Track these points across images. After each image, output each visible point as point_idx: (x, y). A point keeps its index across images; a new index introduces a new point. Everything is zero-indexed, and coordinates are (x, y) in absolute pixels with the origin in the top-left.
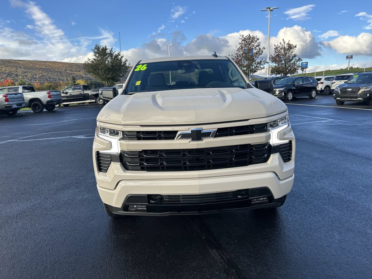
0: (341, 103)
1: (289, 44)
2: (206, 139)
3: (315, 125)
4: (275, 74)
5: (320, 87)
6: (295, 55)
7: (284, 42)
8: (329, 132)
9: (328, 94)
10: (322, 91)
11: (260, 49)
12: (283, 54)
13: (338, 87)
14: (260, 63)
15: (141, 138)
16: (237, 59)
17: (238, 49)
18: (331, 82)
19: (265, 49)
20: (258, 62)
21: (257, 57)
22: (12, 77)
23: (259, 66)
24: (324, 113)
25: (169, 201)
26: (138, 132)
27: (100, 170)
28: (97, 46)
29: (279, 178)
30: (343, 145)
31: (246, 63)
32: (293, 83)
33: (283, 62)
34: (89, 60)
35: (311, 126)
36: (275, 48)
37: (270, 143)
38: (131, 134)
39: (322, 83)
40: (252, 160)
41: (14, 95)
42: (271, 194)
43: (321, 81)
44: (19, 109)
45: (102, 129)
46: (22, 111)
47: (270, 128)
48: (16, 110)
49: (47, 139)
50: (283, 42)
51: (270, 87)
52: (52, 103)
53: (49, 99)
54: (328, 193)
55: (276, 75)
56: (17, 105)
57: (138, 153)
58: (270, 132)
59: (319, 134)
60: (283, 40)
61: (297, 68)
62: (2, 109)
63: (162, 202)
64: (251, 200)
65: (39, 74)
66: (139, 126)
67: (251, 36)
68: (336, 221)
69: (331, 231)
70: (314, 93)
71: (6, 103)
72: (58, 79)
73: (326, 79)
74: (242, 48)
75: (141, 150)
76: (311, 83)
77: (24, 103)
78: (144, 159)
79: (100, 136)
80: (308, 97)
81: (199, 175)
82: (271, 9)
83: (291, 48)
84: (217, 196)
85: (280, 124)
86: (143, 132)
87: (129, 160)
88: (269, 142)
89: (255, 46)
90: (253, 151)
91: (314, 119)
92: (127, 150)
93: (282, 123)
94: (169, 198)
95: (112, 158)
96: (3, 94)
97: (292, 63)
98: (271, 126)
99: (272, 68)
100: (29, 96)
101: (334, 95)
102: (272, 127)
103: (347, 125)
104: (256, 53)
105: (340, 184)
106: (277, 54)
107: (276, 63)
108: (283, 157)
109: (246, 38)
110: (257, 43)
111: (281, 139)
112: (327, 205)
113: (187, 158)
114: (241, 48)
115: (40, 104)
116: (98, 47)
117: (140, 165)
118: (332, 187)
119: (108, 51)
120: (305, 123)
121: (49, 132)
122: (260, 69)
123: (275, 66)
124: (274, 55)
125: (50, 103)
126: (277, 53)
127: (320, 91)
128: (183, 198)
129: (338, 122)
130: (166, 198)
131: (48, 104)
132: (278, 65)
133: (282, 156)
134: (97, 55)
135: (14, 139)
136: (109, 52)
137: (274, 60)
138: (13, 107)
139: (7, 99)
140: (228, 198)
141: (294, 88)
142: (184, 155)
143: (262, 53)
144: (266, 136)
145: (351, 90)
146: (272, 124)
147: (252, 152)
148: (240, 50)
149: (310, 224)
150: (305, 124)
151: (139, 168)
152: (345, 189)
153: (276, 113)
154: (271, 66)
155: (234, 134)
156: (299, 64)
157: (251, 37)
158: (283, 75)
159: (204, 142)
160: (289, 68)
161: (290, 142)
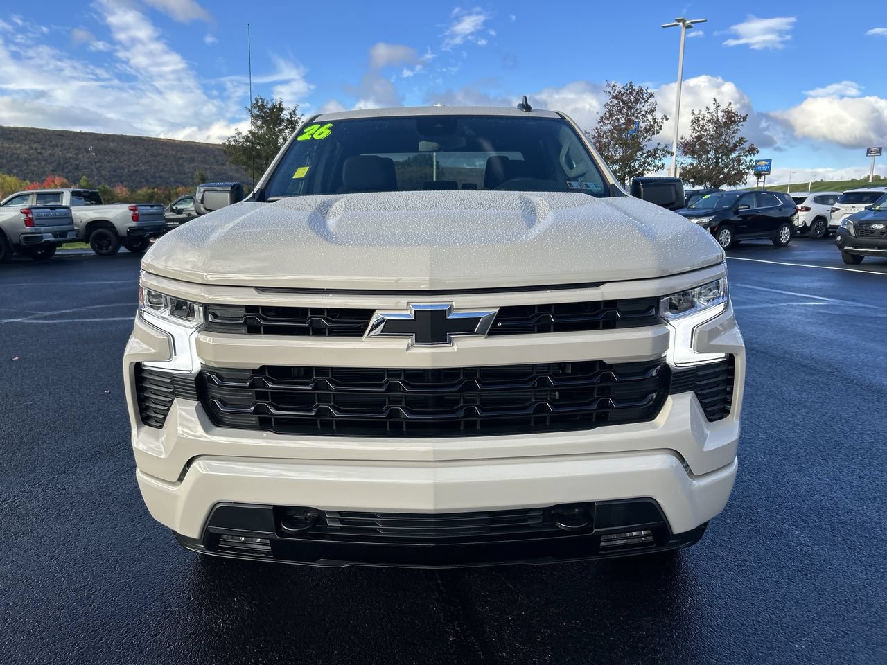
0: (855, 260)
1: (727, 111)
2: (463, 339)
3: (789, 312)
4: (689, 182)
5: (802, 219)
6: (742, 138)
7: (717, 107)
8: (826, 332)
9: (820, 236)
10: (805, 229)
11: (654, 119)
12: (712, 136)
13: (849, 218)
14: (654, 154)
15: (260, 327)
16: (597, 141)
17: (602, 118)
18: (829, 207)
19: (667, 120)
20: (649, 151)
21: (647, 138)
22: (67, 173)
23: (651, 161)
24: (812, 282)
25: (341, 529)
26: (251, 309)
27: (145, 420)
28: (260, 101)
29: (690, 470)
30: (866, 368)
31: (619, 153)
32: (734, 205)
33: (712, 155)
34: (238, 134)
35: (778, 313)
36: (692, 121)
37: (667, 361)
38: (230, 313)
39: (807, 209)
40: (606, 410)
41: (49, 210)
42: (662, 519)
43: (805, 204)
44: (59, 244)
45: (154, 297)
46: (67, 249)
47: (669, 314)
48: (52, 246)
49: (102, 319)
50: (715, 106)
51: (674, 198)
52: (140, 233)
53: (134, 224)
54: (828, 509)
55: (693, 186)
56: (55, 234)
57: (252, 374)
58: (669, 327)
59: (800, 336)
60: (715, 100)
61: (747, 171)
62: (18, 242)
63: (320, 529)
64: (598, 538)
65: (129, 166)
66: (253, 290)
67: (636, 88)
68: (857, 601)
69: (843, 637)
70: (785, 234)
71: (28, 229)
72: (172, 179)
73: (816, 200)
74: (611, 115)
75: (257, 367)
76: (780, 208)
77: (73, 230)
78: (269, 394)
79: (146, 316)
80: (771, 243)
81: (435, 452)
82: (688, 22)
83: (735, 122)
84: (492, 521)
85: (701, 302)
86: (267, 310)
87: (225, 395)
88: (663, 356)
89: (643, 113)
90: (610, 384)
91: (785, 297)
92: (216, 363)
93: (708, 301)
94: (341, 521)
95: (177, 385)
96: (21, 208)
97: (734, 160)
98: (673, 307)
99: (683, 168)
100: (85, 213)
101: (839, 238)
102: (675, 310)
103: (874, 315)
104: (645, 128)
105: (862, 483)
106: (696, 135)
107: (693, 157)
108: (705, 406)
109: (623, 91)
110: (649, 104)
111: (700, 350)
112: (828, 546)
113: (402, 396)
114: (608, 115)
115: (112, 235)
116: (263, 105)
117: (255, 412)
118: (842, 488)
119: (285, 114)
120: (762, 306)
121: (113, 302)
122: (653, 170)
123: (692, 164)
124: (691, 136)
125: (136, 234)
126: (698, 134)
127: (801, 229)
128: (384, 523)
129: (848, 307)
130: (332, 520)
131: (132, 234)
132: (699, 163)
133: (701, 403)
134: (259, 123)
135: (20, 317)
136: (289, 117)
137: (688, 148)
138: (45, 240)
139: (31, 219)
140: (528, 527)
141: (736, 218)
142: (392, 388)
143: (661, 129)
144: (655, 339)
145: (882, 227)
146: (675, 300)
147: (609, 387)
148: (605, 121)
149: (777, 608)
150: (762, 309)
151: (254, 420)
152: (881, 497)
153: (688, 269)
154: (682, 163)
155: (552, 329)
156: (751, 160)
157: (634, 90)
158: (711, 187)
159: (455, 348)
160: (726, 170)
161: (730, 360)
